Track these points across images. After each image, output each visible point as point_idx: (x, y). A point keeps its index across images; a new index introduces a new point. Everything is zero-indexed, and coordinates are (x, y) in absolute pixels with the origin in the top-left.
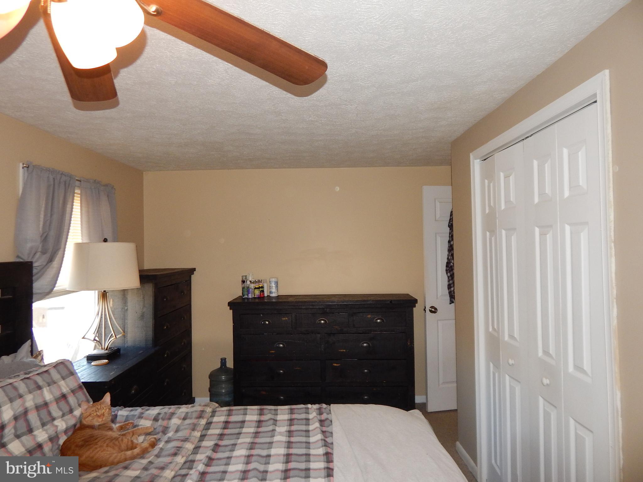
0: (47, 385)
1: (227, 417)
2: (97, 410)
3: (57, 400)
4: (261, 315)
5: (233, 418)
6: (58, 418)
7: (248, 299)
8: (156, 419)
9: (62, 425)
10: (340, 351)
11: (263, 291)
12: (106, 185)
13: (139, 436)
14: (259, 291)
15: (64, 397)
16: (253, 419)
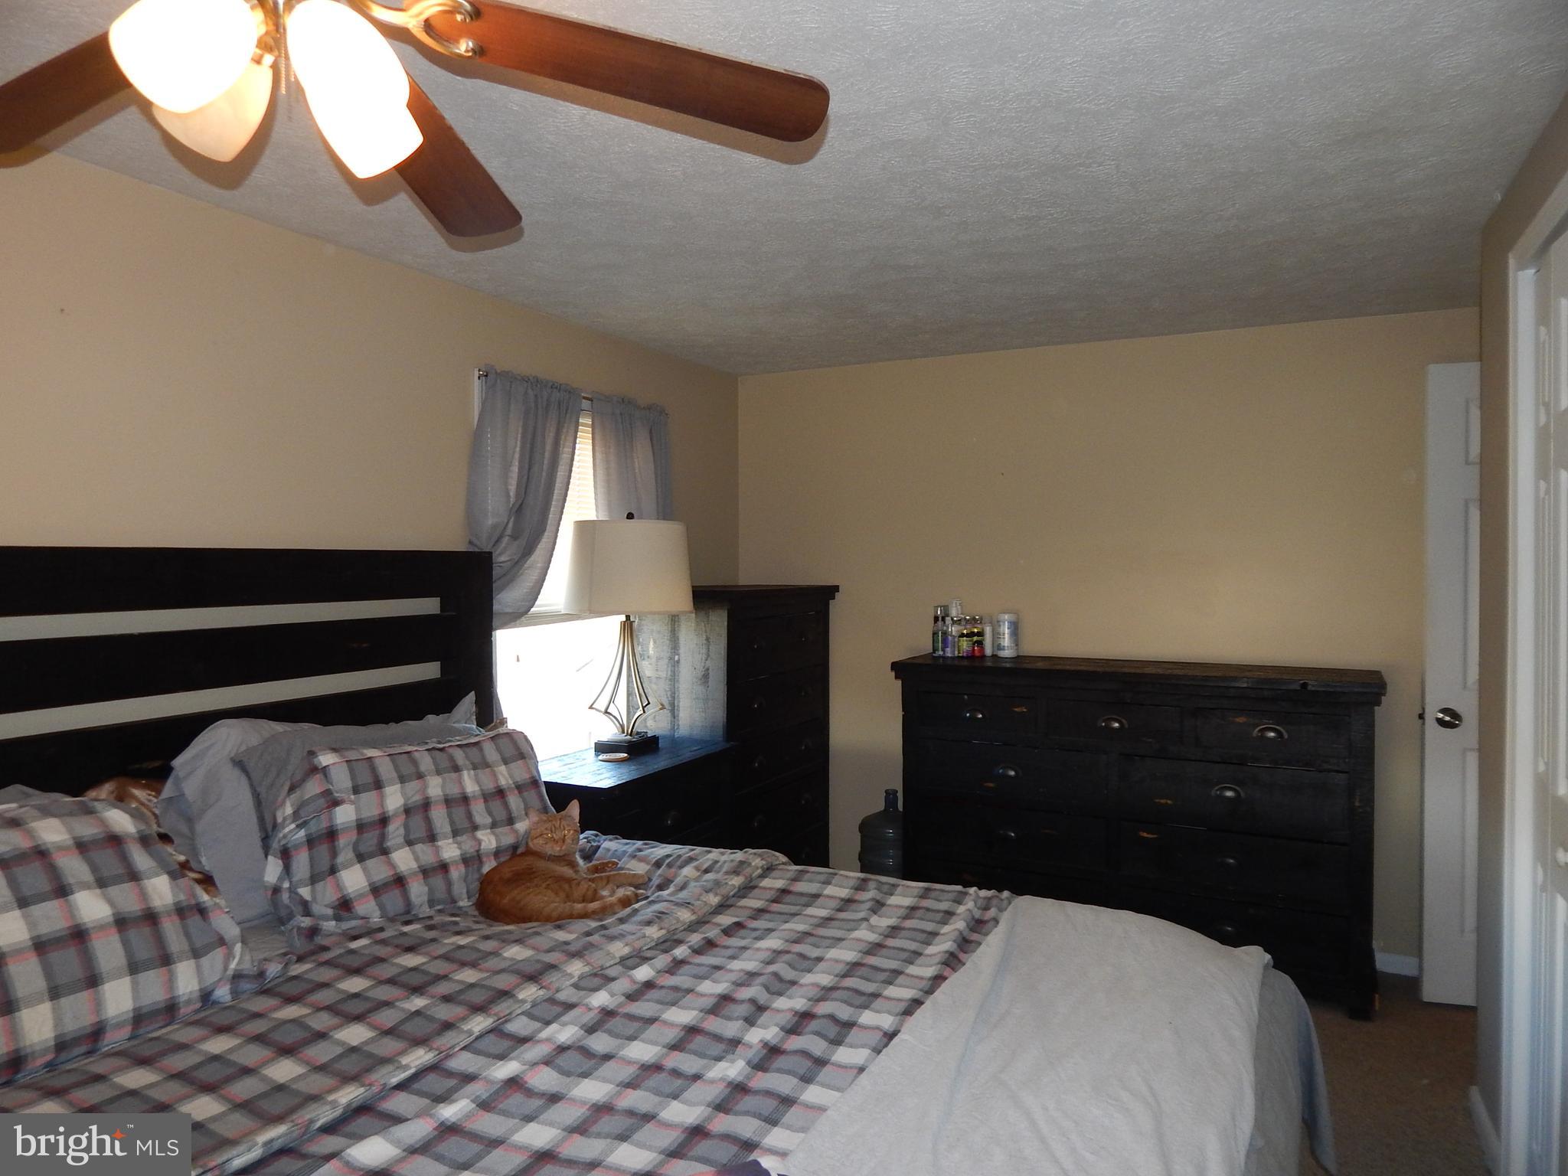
0: (471, 766)
1: (789, 882)
2: (553, 829)
3: (486, 797)
4: (966, 697)
5: (802, 887)
6: (485, 827)
7: (944, 658)
8: (658, 864)
9: (489, 841)
10: (1157, 801)
11: (980, 643)
12: (649, 408)
13: (618, 887)
14: (970, 641)
15: (500, 793)
16: (838, 895)
